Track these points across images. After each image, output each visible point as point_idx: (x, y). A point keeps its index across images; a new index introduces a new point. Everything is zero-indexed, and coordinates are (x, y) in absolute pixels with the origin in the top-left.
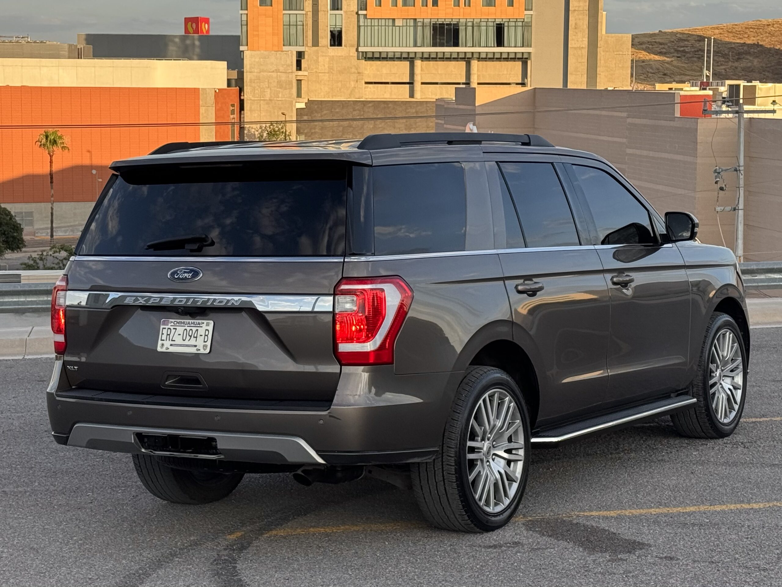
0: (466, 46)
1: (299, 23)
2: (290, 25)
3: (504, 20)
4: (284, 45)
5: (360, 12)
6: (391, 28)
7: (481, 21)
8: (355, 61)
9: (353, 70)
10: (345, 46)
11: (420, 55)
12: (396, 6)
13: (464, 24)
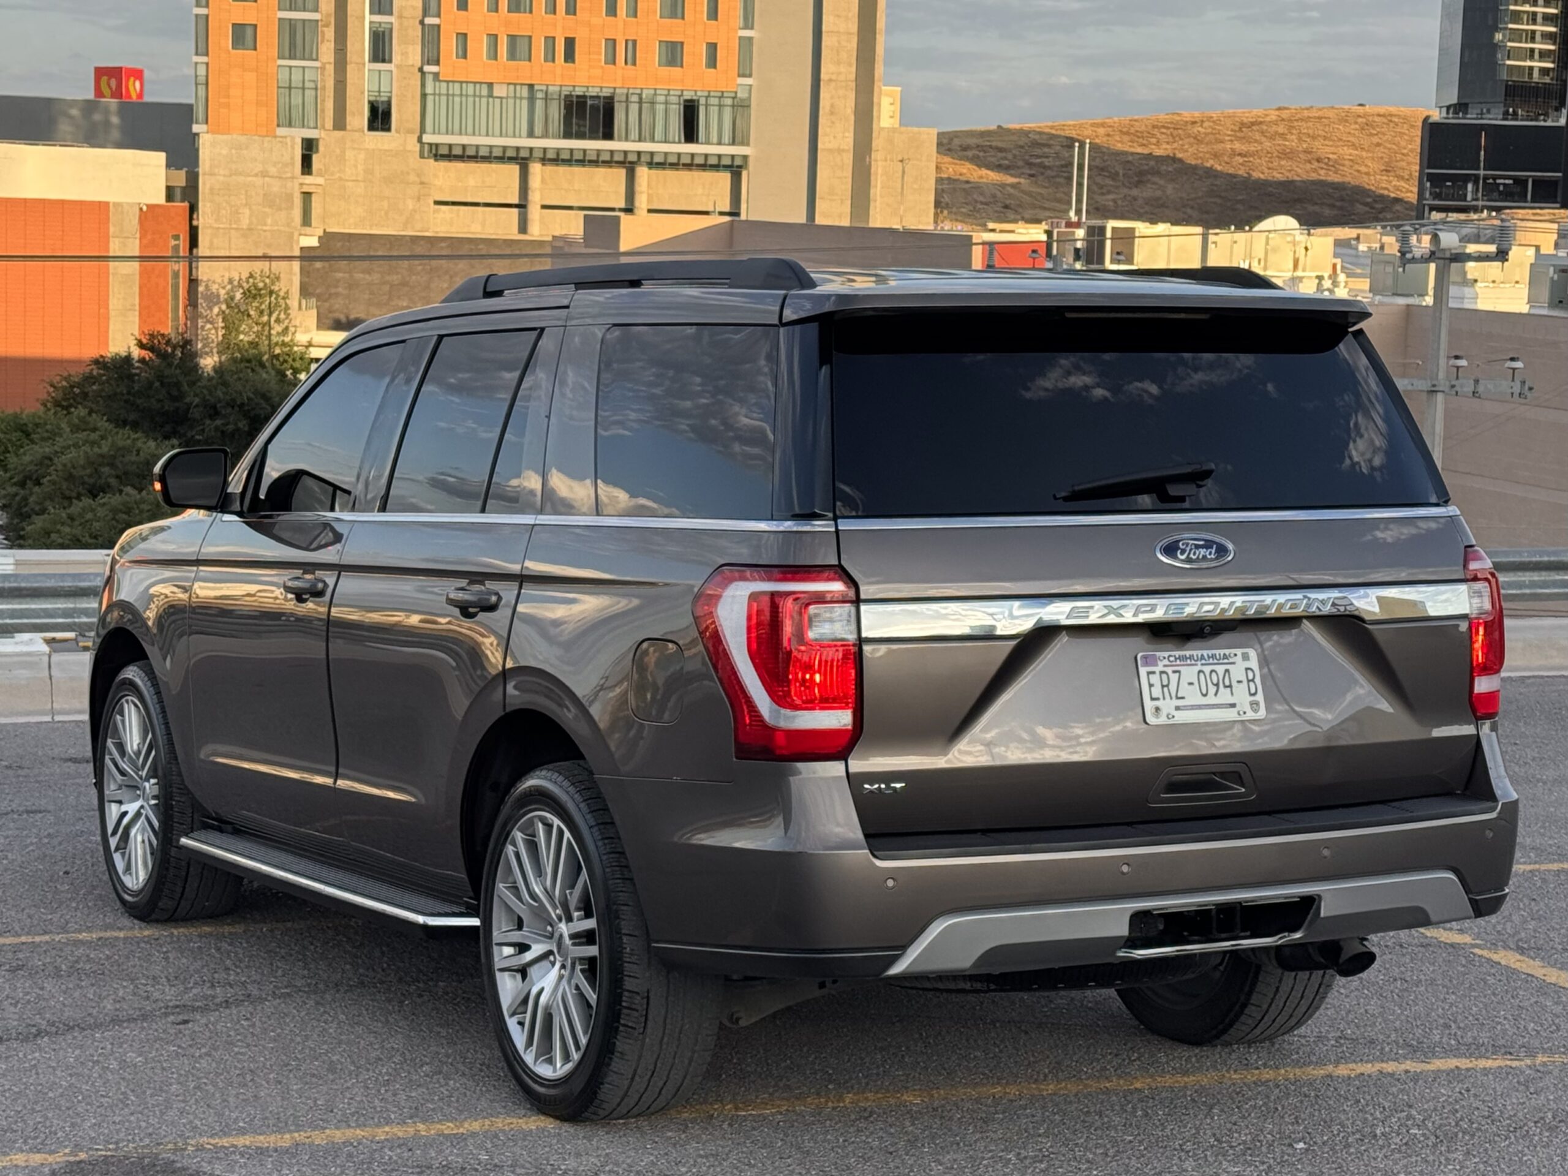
0: (626, 139)
1: (308, 85)
2: (290, 88)
3: (699, 93)
4: (278, 126)
5: (427, 68)
6: (484, 100)
7: (655, 94)
8: (415, 161)
9: (412, 177)
10: (397, 131)
11: (538, 154)
12: (496, 58)
13: (624, 98)
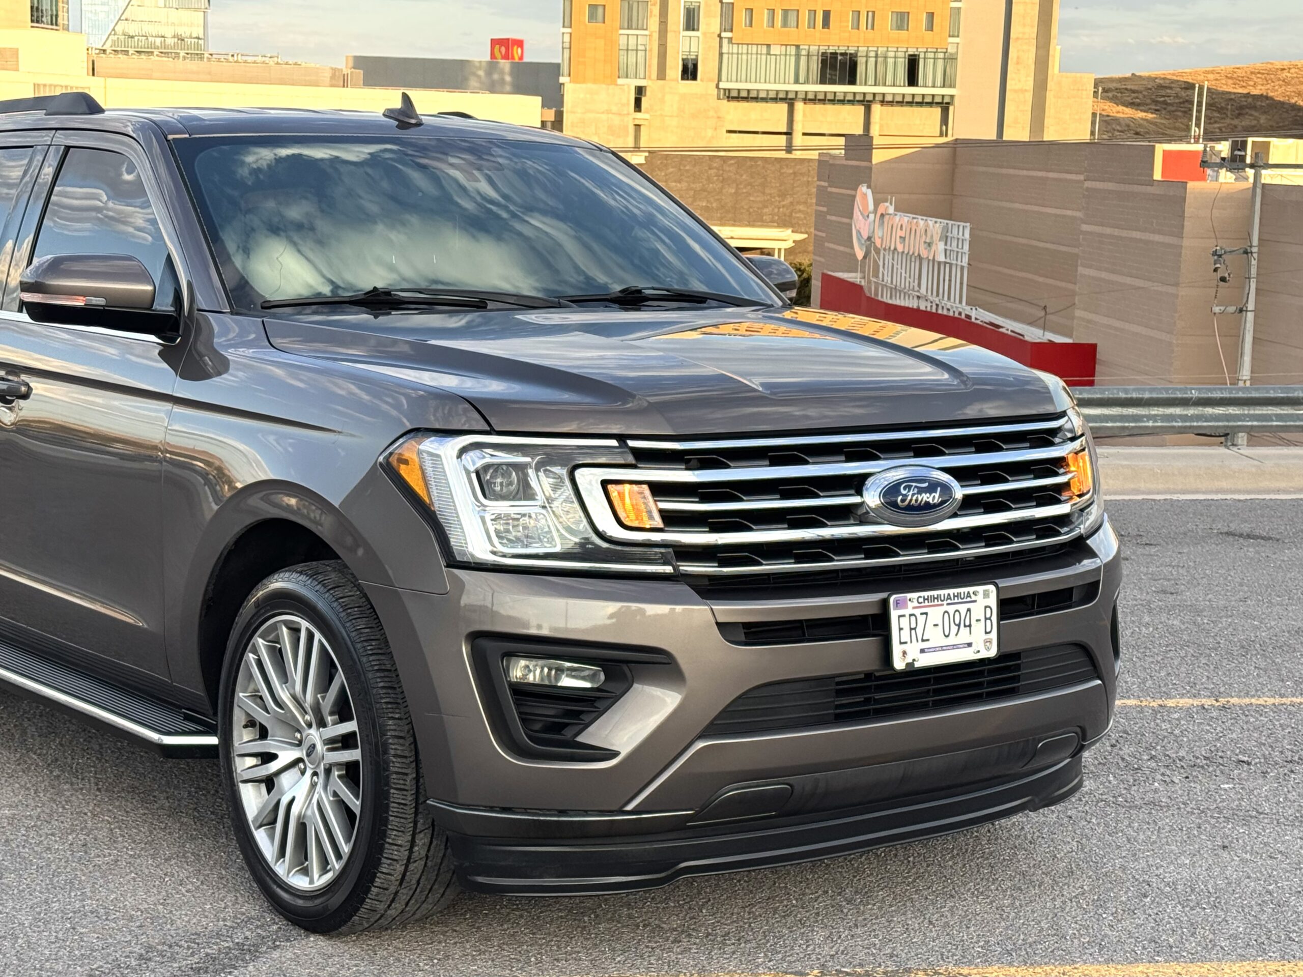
0: (866, 84)
1: (640, 47)
2: (627, 50)
3: (919, 50)
4: (619, 77)
5: (724, 35)
6: (764, 57)
7: (887, 51)
8: (714, 102)
9: (711, 113)
10: (701, 80)
11: (801, 96)
12: (773, 27)
13: (864, 54)
